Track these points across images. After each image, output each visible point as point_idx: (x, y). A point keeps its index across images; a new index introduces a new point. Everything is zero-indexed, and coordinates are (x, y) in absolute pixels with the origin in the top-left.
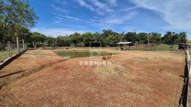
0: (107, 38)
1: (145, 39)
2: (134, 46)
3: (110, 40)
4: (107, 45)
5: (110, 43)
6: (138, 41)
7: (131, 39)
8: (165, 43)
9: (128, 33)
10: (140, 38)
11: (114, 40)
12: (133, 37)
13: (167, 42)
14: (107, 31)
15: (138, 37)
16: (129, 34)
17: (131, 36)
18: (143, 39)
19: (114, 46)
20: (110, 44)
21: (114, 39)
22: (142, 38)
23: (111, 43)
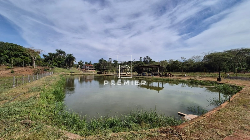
8: (57, 67)
13: (59, 64)
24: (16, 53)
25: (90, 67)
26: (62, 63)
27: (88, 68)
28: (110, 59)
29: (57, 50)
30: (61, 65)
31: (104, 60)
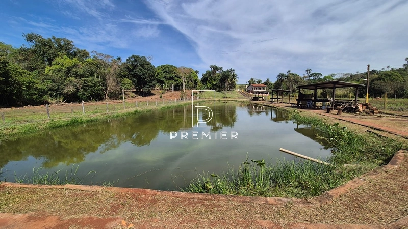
0: (47, 69)
1: (176, 79)
2: (153, 97)
3: (63, 74)
4: (51, 95)
5: (63, 89)
6: (161, 82)
7: (143, 75)
8: (210, 89)
9: (133, 56)
10: (163, 76)
11: (81, 76)
12: (148, 70)
13: (213, 86)
14: (49, 41)
15: (158, 74)
16: (135, 60)
17: (142, 66)
18: (171, 78)
19: (88, 99)
20: (65, 91)
21: (80, 71)
22: (168, 76)
23: (69, 89)
24: (171, 75)
25: (260, 89)
26: (216, 83)
27: (256, 90)
28: (307, 71)
29: (211, 67)
30: (215, 87)
31: (293, 75)
